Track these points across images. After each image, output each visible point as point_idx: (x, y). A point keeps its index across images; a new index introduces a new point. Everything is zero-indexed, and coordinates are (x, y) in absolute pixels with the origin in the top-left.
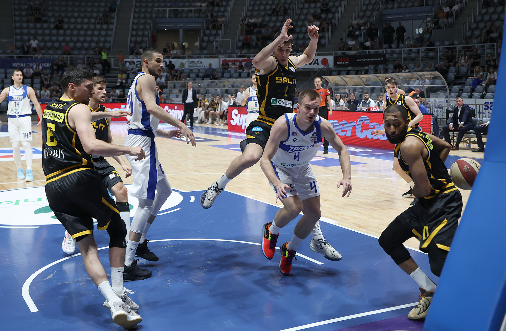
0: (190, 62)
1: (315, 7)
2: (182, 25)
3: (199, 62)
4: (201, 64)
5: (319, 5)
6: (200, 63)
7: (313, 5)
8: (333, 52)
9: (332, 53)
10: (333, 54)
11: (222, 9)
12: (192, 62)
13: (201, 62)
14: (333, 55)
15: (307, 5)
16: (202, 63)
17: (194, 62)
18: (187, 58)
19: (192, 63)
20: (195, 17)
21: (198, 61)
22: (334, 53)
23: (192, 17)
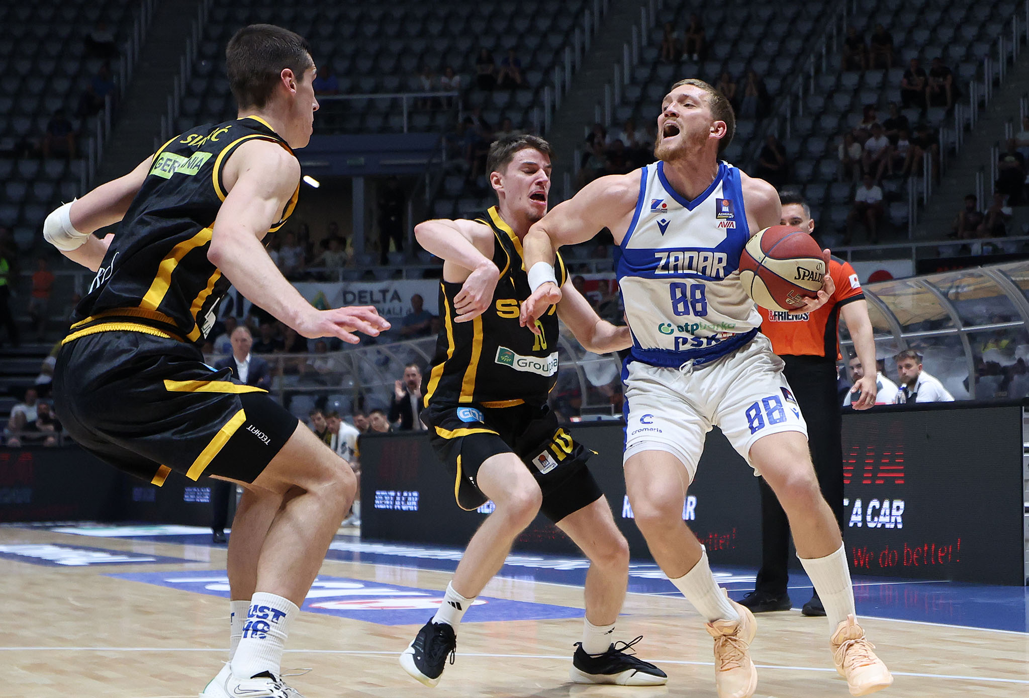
0: (354, 295)
1: (884, 86)
2: (362, 160)
3: (389, 296)
4: (396, 302)
5: (897, 76)
6: (393, 299)
7: (874, 78)
8: (913, 246)
9: (910, 249)
10: (914, 251)
11: (524, 98)
12: (360, 292)
13: (396, 293)
14: (914, 256)
15: (851, 80)
16: (399, 299)
17: (368, 295)
18: (341, 278)
19: (360, 297)
20: (411, 129)
21: (384, 292)
22: (917, 249)
23: (402, 131)
